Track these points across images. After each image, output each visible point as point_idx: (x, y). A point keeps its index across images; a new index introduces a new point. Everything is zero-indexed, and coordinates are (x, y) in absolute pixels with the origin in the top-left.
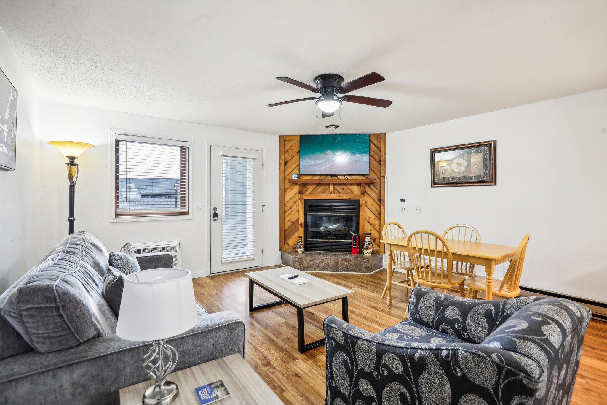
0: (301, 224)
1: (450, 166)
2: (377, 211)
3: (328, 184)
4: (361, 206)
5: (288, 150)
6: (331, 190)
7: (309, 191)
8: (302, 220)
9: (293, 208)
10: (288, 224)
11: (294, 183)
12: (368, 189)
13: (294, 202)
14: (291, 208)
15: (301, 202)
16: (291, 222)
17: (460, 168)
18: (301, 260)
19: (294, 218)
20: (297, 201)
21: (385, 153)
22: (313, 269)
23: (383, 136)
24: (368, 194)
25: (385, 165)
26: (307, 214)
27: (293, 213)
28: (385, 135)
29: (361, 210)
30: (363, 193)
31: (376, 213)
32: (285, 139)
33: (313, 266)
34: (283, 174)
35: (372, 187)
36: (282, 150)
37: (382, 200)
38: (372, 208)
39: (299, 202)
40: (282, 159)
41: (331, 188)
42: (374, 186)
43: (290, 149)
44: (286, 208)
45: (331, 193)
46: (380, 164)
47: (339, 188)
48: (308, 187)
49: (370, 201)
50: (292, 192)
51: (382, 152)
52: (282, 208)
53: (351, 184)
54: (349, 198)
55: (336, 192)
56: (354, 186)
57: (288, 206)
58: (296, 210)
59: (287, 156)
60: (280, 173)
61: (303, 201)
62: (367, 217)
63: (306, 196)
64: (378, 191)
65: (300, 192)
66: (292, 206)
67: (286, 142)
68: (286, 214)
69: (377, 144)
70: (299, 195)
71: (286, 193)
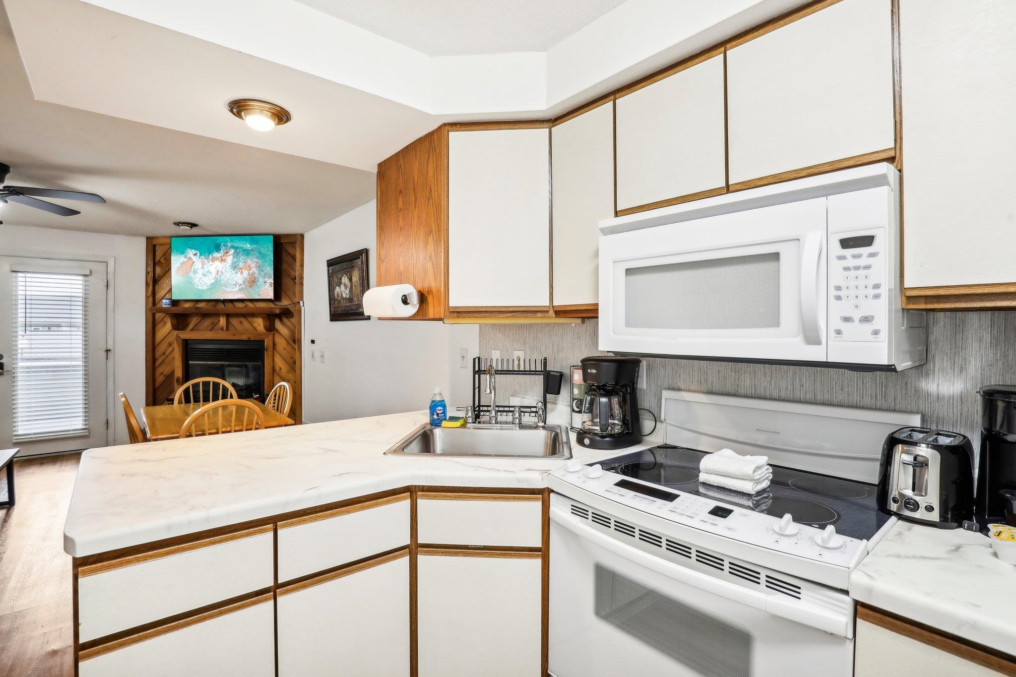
0: (178, 380)
2: (291, 357)
3: (217, 315)
4: (267, 350)
5: (159, 261)
6: (222, 324)
7: (191, 326)
8: (179, 373)
9: (168, 353)
10: (160, 379)
11: (166, 312)
12: (278, 324)
13: (169, 344)
14: (164, 354)
15: (178, 344)
16: (165, 376)
19: (167, 370)
20: (173, 342)
21: (302, 266)
23: (299, 238)
24: (277, 331)
25: (302, 284)
26: (190, 362)
27: (167, 361)
28: (302, 236)
29: (267, 356)
30: (271, 328)
31: (292, 361)
32: (155, 242)
34: (151, 299)
35: (285, 320)
36: (151, 262)
37: (298, 340)
38: (284, 353)
39: (175, 345)
40: (150, 274)
41: (223, 321)
42: (287, 318)
43: (163, 258)
44: (158, 354)
45: (222, 329)
46: (295, 283)
47: (234, 321)
48: (189, 319)
49: (281, 343)
50: (166, 328)
51: (298, 263)
52: (150, 354)
53: (253, 315)
54: (249, 338)
55: (231, 328)
56: (257, 317)
57: (160, 350)
58: (171, 357)
59: (158, 270)
60: (147, 297)
61: (180, 342)
62: (277, 368)
63: (186, 335)
64: (292, 326)
65: (176, 327)
66: (166, 350)
67: (157, 246)
68: (157, 363)
69: (291, 250)
70: (175, 333)
71: (157, 328)
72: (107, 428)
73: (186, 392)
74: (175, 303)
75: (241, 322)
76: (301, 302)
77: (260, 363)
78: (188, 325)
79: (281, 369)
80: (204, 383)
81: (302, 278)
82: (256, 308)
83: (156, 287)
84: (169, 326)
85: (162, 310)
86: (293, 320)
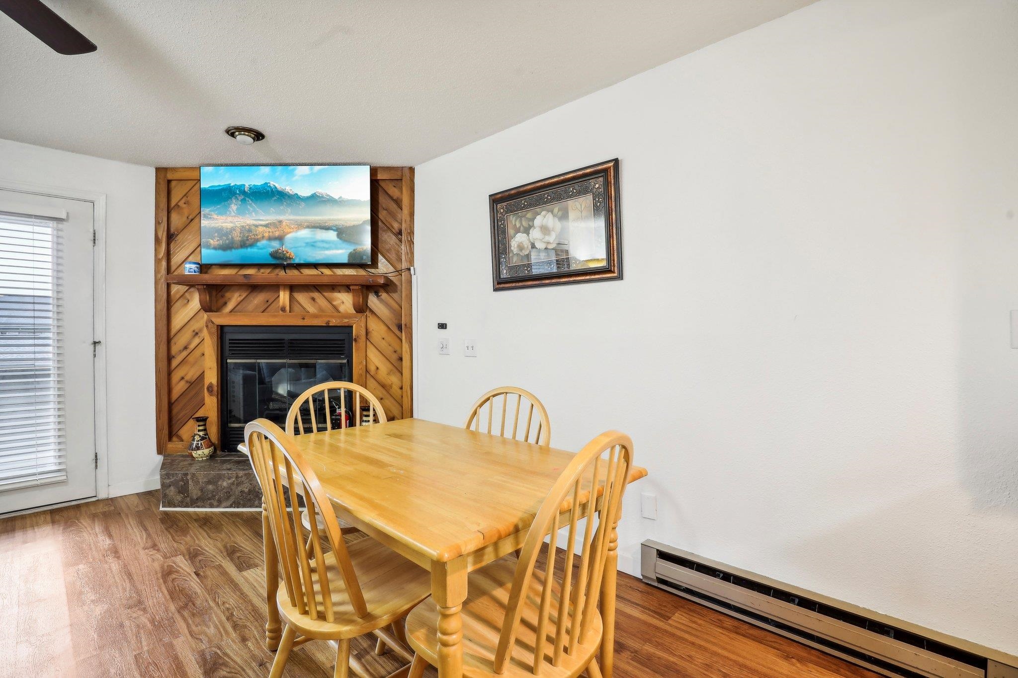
0: (210, 388)
1: (528, 234)
2: (395, 352)
3: (275, 287)
4: (356, 340)
5: (177, 205)
6: (284, 303)
7: (230, 306)
8: (212, 377)
9: (192, 346)
10: (179, 388)
11: (189, 283)
12: (373, 300)
13: (194, 333)
14: (186, 348)
15: (210, 333)
16: (187, 382)
17: (547, 238)
18: (182, 480)
19: (191, 373)
20: (201, 330)
21: (412, 214)
22: (215, 503)
23: (407, 172)
24: (372, 311)
25: (411, 243)
26: (229, 361)
27: (191, 359)
28: (412, 170)
29: (357, 350)
30: (362, 308)
31: (394, 357)
32: (170, 176)
33: (214, 496)
34: (164, 263)
35: (384, 295)
36: (164, 205)
37: (406, 325)
38: (383, 345)
39: (205, 333)
40: (162, 225)
41: (284, 297)
42: (387, 293)
43: (183, 201)
44: (174, 349)
45: (283, 309)
46: (401, 241)
47: (302, 298)
48: (228, 295)
49: (377, 330)
50: (190, 309)
51: (406, 211)
52: (163, 348)
53: (334, 287)
54: (328, 322)
55: (297, 308)
56: (339, 292)
57: (179, 343)
58: (197, 353)
59: (177, 220)
60: (157, 261)
61: (214, 330)
62: (372, 368)
63: (223, 319)
64: (399, 305)
65: (207, 308)
66: (189, 343)
67: (173, 184)
68: (175, 363)
69: (393, 191)
70: (205, 316)
71: (173, 310)
72: (96, 466)
74: (204, 268)
75: (313, 299)
76: (412, 268)
77: (345, 361)
78: (226, 304)
79: (377, 368)
80: (330, 391)
81: (411, 233)
82: (335, 275)
83: (172, 246)
84: (195, 302)
85: (183, 280)
86: (395, 295)
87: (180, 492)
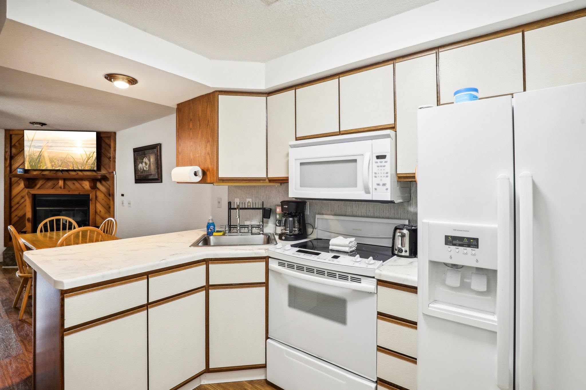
0: (28, 220)
2: (107, 204)
3: (58, 179)
4: (91, 200)
5: (15, 145)
6: (61, 185)
7: (38, 186)
8: (29, 215)
9: (20, 203)
10: (15, 219)
11: (20, 177)
12: (99, 185)
13: (22, 197)
14: (18, 203)
15: (29, 197)
16: (18, 217)
18: (12, 255)
19: (20, 213)
20: (25, 196)
21: (115, 150)
23: (113, 134)
24: (99, 189)
25: (115, 161)
26: (37, 208)
27: (20, 207)
28: (115, 133)
29: (91, 204)
30: (94, 187)
31: (108, 206)
32: (11, 133)
34: (8, 169)
35: (104, 182)
36: (8, 145)
37: (112, 194)
38: (103, 202)
39: (27, 198)
40: (8, 153)
41: (61, 183)
42: (105, 181)
43: (17, 143)
44: (13, 203)
45: (61, 188)
46: (110, 161)
47: (69, 183)
48: (37, 182)
49: (100, 196)
50: (20, 187)
51: (112, 149)
52: (8, 203)
53: (82, 179)
54: (80, 193)
55: (67, 187)
56: (85, 181)
57: (15, 201)
58: (23, 205)
59: (14, 151)
60: (5, 167)
61: (31, 196)
62: (98, 211)
63: (35, 191)
64: (109, 187)
65: (27, 187)
66: (20, 201)
67: (13, 136)
68: (13, 209)
69: (107, 141)
70: (27, 190)
71: (13, 187)
73: (45, 226)
74: (26, 171)
75: (74, 184)
76: (114, 172)
77: (87, 208)
78: (36, 185)
79: (100, 211)
81: (114, 158)
82: (84, 175)
83: (12, 161)
84: (22, 185)
85: (17, 176)
86: (108, 182)
87: (11, 260)
